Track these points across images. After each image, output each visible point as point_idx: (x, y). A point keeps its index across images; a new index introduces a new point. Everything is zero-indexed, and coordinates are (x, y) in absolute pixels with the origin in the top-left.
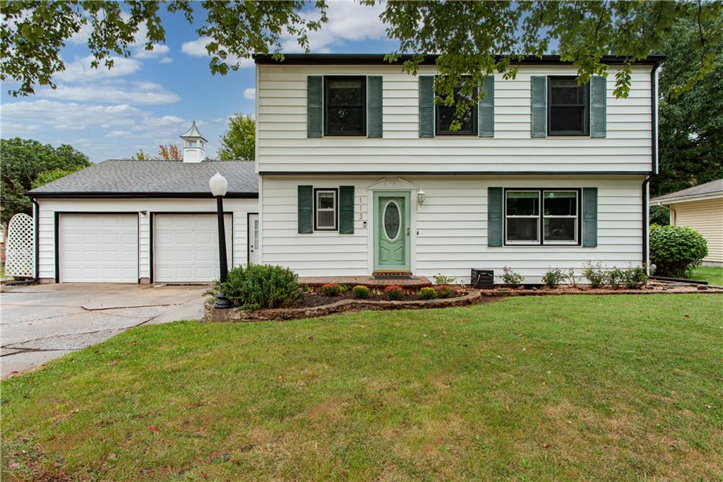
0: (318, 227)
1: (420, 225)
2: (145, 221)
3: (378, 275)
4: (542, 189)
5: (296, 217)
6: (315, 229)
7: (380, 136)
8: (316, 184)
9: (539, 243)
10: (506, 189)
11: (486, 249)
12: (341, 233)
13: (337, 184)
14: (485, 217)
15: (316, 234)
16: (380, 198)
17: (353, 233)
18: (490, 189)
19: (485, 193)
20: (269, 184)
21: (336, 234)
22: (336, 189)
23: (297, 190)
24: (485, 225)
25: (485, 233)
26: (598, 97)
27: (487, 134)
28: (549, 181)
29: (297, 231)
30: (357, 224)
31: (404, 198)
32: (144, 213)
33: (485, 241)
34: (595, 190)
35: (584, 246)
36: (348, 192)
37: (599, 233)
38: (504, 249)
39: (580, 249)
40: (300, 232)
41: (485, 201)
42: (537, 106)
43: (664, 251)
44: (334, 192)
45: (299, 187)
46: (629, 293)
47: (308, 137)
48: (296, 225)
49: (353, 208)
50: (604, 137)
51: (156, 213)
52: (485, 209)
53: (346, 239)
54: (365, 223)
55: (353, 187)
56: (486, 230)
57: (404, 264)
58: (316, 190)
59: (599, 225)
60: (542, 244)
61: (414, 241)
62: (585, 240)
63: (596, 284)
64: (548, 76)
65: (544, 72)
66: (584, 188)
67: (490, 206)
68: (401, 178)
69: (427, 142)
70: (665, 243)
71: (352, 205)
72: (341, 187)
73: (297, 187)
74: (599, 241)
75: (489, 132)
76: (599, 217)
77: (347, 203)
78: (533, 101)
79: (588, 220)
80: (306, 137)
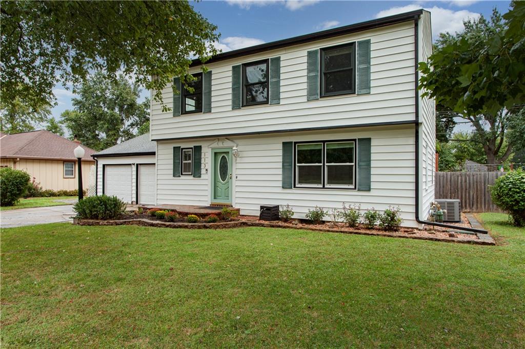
0: (183, 173)
1: (238, 172)
2: (134, 168)
3: (213, 207)
4: (324, 142)
5: (172, 167)
6: (182, 174)
7: (210, 112)
8: (183, 146)
9: (322, 186)
10: (295, 143)
11: (280, 190)
12: (194, 177)
13: (192, 145)
14: (280, 165)
15: (182, 177)
16: (216, 153)
17: (200, 177)
18: (284, 143)
19: (280, 146)
20: (161, 146)
21: (191, 177)
22: (192, 148)
23: (173, 150)
24: (280, 171)
25: (280, 178)
26: (363, 58)
27: (275, 101)
28: (329, 135)
29: (172, 175)
30: (203, 171)
31: (228, 152)
32: (134, 164)
33: (280, 184)
34: (369, 140)
35: (359, 190)
36: (198, 149)
37: (373, 178)
38: (294, 190)
39: (355, 193)
40: (174, 176)
41: (280, 153)
42: (312, 74)
43: (508, 198)
44: (191, 150)
45: (174, 148)
46: (365, 234)
47: (174, 116)
48: (172, 172)
49: (201, 160)
50: (369, 93)
51: (140, 164)
52: (280, 159)
53: (196, 181)
54: (207, 170)
55: (201, 146)
56: (281, 176)
57: (228, 199)
58: (182, 149)
59: (373, 171)
60: (324, 187)
61: (234, 182)
62: (360, 185)
63: (352, 224)
64: (320, 49)
65: (317, 47)
66: (358, 139)
67: (284, 156)
68: (226, 138)
69: (237, 112)
70: (510, 189)
71: (200, 159)
72: (194, 146)
73: (173, 148)
74: (373, 186)
75: (276, 101)
76: (373, 164)
77: (197, 157)
78: (309, 71)
79: (362, 167)
80: (172, 116)
